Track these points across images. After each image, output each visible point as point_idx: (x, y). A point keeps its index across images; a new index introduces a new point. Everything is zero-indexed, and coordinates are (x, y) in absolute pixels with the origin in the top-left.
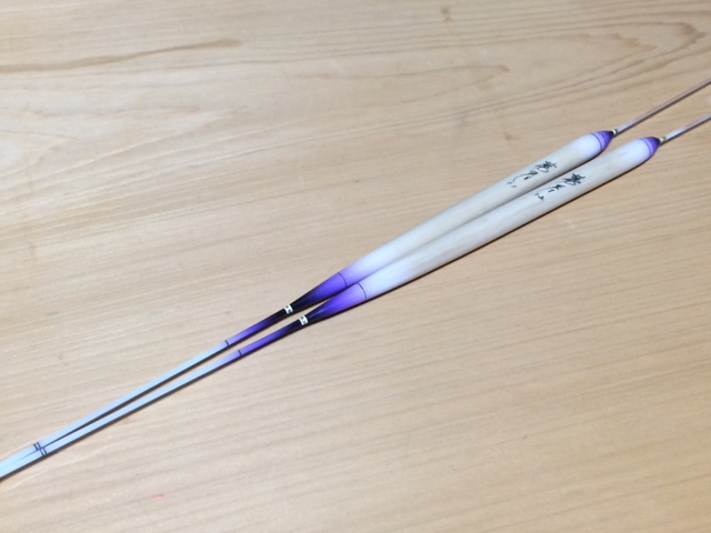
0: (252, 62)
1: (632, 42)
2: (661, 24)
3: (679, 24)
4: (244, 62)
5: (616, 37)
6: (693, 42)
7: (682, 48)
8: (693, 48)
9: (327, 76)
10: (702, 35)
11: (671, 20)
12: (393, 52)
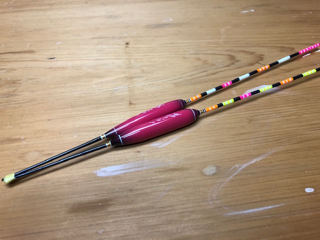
1: (205, 62)
2: (221, 54)
3: (229, 55)
5: (199, 59)
6: (233, 64)
7: (226, 66)
8: (232, 67)
9: (63, 68)
10: (238, 61)
11: (225, 54)
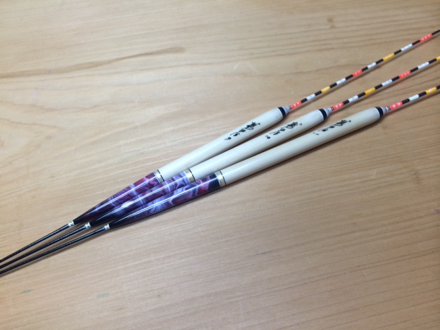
0: (192, 64)
4: (187, 65)
12: (293, 54)
